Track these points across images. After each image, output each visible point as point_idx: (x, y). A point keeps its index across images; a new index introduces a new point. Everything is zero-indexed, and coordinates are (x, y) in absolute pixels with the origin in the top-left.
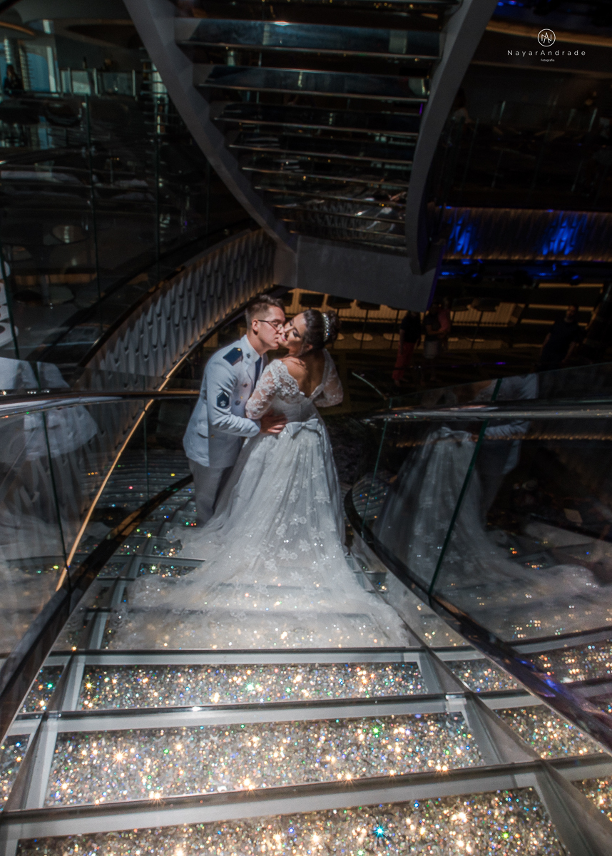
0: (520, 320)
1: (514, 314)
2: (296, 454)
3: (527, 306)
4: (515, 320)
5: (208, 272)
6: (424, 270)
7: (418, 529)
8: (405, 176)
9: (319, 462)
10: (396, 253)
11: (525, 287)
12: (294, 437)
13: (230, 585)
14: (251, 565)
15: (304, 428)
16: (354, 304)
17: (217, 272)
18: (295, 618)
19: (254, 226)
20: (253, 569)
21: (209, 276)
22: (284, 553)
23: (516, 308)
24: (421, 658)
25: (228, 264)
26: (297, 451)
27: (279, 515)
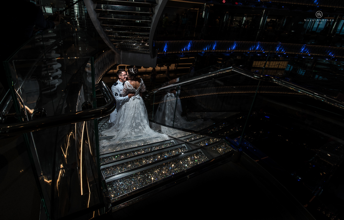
0: (177, 68)
1: (175, 67)
2: (135, 105)
3: (178, 64)
4: (176, 68)
5: (100, 62)
6: (154, 57)
7: (166, 119)
8: (148, 36)
9: (141, 106)
10: (144, 53)
11: (177, 59)
12: (134, 100)
13: (124, 138)
14: (128, 134)
15: (136, 98)
16: (142, 67)
17: (101, 62)
18: (144, 140)
19: (109, 49)
20: (129, 135)
21: (100, 63)
22: (136, 130)
23: (175, 65)
24: (174, 141)
25: (104, 59)
26: (135, 103)
27: (133, 120)
